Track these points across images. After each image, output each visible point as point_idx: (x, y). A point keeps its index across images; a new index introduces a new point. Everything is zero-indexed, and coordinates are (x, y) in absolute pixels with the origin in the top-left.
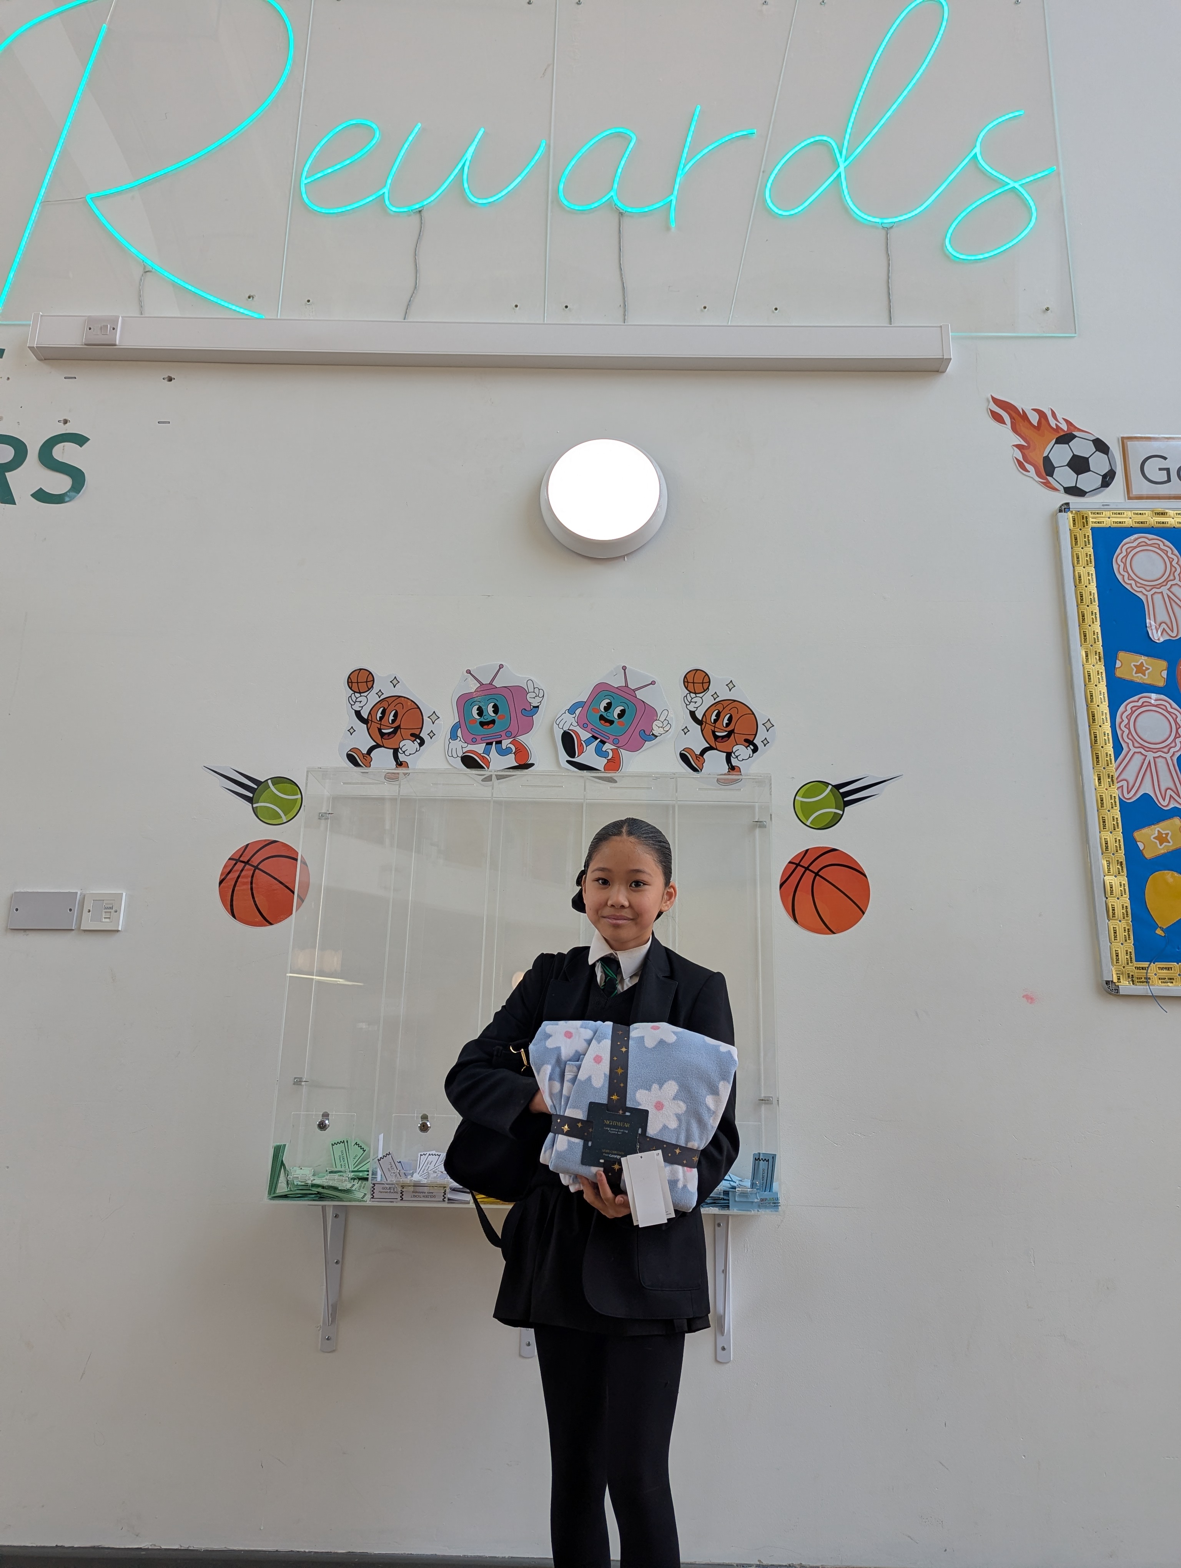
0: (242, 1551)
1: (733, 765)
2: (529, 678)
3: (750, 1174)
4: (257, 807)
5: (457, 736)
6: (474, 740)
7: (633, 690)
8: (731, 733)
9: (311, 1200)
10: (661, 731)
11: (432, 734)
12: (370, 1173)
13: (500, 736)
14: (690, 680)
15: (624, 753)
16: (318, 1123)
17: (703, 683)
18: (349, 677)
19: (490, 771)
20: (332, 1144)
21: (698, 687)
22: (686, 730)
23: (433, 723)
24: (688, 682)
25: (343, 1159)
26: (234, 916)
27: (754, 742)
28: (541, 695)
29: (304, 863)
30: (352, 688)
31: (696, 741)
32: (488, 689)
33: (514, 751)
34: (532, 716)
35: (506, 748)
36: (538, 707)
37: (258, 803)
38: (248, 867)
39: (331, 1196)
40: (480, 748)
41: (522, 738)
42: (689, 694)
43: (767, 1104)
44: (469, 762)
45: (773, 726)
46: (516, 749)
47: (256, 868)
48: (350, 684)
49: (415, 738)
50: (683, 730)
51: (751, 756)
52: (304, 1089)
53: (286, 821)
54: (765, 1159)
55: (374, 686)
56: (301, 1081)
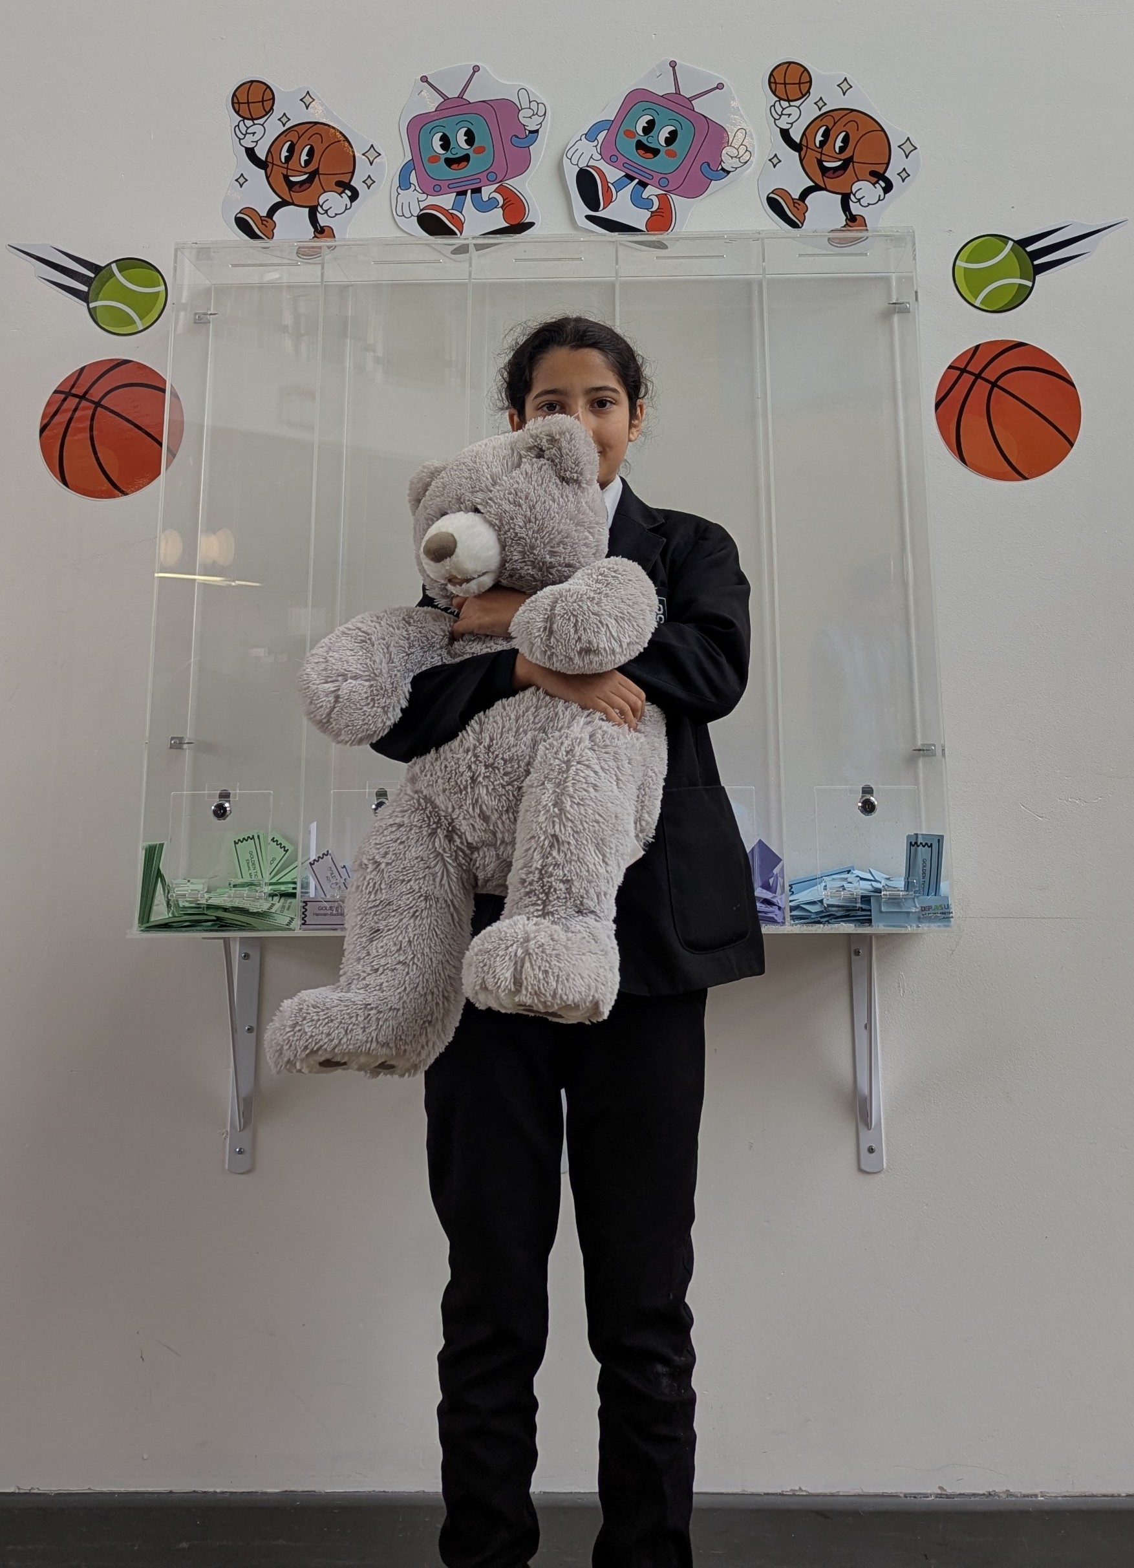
0: (115, 1493)
1: (854, 213)
2: (520, 85)
3: (903, 870)
4: (96, 307)
5: (410, 183)
6: (437, 188)
7: (688, 99)
8: (847, 162)
9: (207, 931)
10: (735, 162)
11: (369, 182)
12: (299, 886)
13: (479, 181)
14: (780, 80)
15: (677, 201)
16: (213, 808)
17: (799, 84)
18: (234, 95)
19: (465, 239)
20: (235, 842)
21: (793, 90)
22: (775, 161)
23: (371, 164)
24: (776, 83)
25: (253, 864)
26: (65, 483)
27: (886, 175)
28: (541, 113)
29: (174, 395)
30: (240, 113)
31: (794, 179)
32: (454, 106)
33: (501, 204)
34: (528, 147)
35: (489, 199)
36: (537, 131)
37: (97, 301)
38: (84, 403)
39: (239, 923)
40: (447, 201)
41: (513, 183)
42: (778, 103)
43: (928, 756)
44: (432, 224)
45: (916, 148)
46: (504, 200)
47: (98, 404)
48: (236, 106)
49: (342, 189)
50: (770, 160)
51: (882, 198)
52: (188, 753)
53: (142, 328)
54: (926, 844)
55: (274, 108)
56: (181, 743)
